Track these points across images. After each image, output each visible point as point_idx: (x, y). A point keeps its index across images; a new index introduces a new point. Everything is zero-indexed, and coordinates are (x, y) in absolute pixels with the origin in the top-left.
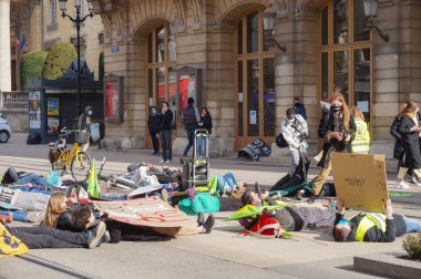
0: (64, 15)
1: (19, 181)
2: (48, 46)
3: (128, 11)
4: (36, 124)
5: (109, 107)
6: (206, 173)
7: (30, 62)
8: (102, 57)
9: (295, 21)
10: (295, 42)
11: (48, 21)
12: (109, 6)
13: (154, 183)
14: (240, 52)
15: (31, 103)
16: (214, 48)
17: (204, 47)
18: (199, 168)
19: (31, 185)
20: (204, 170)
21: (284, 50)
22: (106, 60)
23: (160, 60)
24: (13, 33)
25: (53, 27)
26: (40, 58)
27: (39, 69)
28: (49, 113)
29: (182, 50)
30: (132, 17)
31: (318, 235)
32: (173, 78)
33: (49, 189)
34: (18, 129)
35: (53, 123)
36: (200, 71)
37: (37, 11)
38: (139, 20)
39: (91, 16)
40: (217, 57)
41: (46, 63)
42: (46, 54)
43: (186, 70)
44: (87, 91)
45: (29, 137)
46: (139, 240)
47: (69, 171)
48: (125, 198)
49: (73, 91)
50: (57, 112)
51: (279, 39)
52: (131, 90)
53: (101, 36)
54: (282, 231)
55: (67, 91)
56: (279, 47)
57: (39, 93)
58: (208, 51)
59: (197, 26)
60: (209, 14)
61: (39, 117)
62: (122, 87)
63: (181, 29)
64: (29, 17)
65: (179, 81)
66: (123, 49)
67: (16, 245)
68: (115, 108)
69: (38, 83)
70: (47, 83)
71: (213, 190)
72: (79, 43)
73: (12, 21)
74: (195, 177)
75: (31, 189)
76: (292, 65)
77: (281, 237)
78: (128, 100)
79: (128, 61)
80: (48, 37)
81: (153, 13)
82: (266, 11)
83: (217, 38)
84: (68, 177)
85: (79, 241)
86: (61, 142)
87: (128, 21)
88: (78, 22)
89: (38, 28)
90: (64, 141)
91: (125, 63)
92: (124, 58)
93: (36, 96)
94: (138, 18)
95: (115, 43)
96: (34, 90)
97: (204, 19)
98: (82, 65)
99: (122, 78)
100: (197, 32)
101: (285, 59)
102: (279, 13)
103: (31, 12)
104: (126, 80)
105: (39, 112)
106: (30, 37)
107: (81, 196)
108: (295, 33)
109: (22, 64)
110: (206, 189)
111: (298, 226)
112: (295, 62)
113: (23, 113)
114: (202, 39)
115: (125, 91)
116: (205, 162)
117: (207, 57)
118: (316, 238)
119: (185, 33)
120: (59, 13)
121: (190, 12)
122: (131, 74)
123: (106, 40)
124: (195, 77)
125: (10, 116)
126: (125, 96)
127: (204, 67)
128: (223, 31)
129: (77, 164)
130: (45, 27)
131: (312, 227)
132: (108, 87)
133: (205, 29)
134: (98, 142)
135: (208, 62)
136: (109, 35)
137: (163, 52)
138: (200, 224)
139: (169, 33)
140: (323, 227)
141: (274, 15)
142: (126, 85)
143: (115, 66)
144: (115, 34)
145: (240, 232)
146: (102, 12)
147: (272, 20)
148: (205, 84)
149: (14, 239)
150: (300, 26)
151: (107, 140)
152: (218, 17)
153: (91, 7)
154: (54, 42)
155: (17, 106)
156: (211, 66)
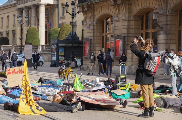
0: (67, 13)
1: (45, 83)
2: (61, 26)
3: (94, 11)
4: (54, 59)
5: (85, 52)
6: (125, 81)
7: (53, 32)
8: (83, 30)
9: (167, 16)
10: (167, 25)
11: (61, 15)
12: (86, 9)
13: (102, 85)
14: (142, 29)
15: (52, 50)
16: (131, 27)
17: (127, 27)
18: (122, 79)
19: (50, 85)
20: (124, 80)
21: (162, 28)
22: (84, 32)
23: (108, 32)
24: (46, 20)
25: (63, 18)
26: (57, 31)
27: (56, 35)
28: (60, 54)
29: (117, 28)
30: (96, 13)
31: (174, 110)
32: (113, 40)
33: (57, 87)
34: (47, 60)
35: (61, 58)
36: (124, 37)
37: (56, 11)
38: (99, 15)
39: (79, 13)
40: (132, 31)
41: (59, 33)
42: (60, 29)
43: (118, 36)
44: (76, 45)
45: (51, 64)
46: (94, 110)
47: (66, 79)
48: (90, 91)
49: (70, 45)
50: (63, 54)
51: (159, 24)
52: (95, 45)
53: (83, 21)
54: (157, 108)
55: (68, 45)
56: (160, 27)
57: (56, 46)
58: (128, 28)
59: (124, 18)
60: (129, 12)
61: (55, 56)
62: (91, 43)
63: (117, 19)
64: (53, 13)
65: (115, 42)
66: (92, 27)
67: (41, 110)
68: (87, 52)
69: (56, 41)
70: (59, 41)
71: (128, 89)
72: (73, 24)
73: (46, 15)
74: (120, 83)
75: (50, 86)
76: (165, 35)
77: (157, 110)
78: (93, 49)
79: (94, 32)
80: (61, 22)
81: (105, 12)
82: (154, 11)
83: (132, 23)
84: (66, 82)
85: (68, 110)
86: (63, 67)
87: (94, 15)
88: (73, 15)
89: (57, 18)
90: (65, 66)
91: (92, 33)
92: (92, 31)
93: (54, 47)
94: (98, 14)
95: (88, 24)
96: (54, 44)
97: (127, 15)
98: (74, 34)
99: (91, 39)
100: (123, 20)
101: (162, 32)
102: (160, 12)
103: (54, 11)
104: (92, 40)
105: (55, 54)
106: (53, 22)
107: (70, 90)
108: (167, 21)
109: (49, 33)
110: (125, 88)
111: (165, 106)
112: (166, 34)
113: (49, 54)
114: (126, 23)
115: (92, 45)
116: (124, 76)
117: (128, 31)
118: (172, 112)
119: (118, 21)
120: (66, 11)
121: (121, 12)
122: (95, 38)
123: (85, 23)
124: (122, 40)
125: (44, 55)
126: (92, 47)
127: (126, 35)
128: (135, 20)
129: (70, 76)
130: (60, 18)
131: (171, 107)
132: (85, 43)
133: (127, 19)
134: (80, 67)
135: (128, 33)
136: (86, 21)
137: (109, 29)
138: (121, 104)
139: (112, 21)
140: (176, 107)
141: (158, 13)
142: (92, 43)
143: (88, 34)
144: (88, 21)
145: (138, 108)
146: (83, 11)
147: (157, 15)
148: (127, 43)
149: (40, 108)
150: (169, 18)
151: (84, 66)
152: (133, 14)
153: (79, 9)
154: (63, 24)
155: (47, 51)
156: (129, 35)
